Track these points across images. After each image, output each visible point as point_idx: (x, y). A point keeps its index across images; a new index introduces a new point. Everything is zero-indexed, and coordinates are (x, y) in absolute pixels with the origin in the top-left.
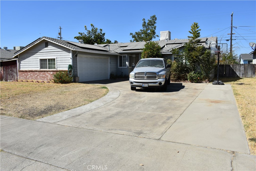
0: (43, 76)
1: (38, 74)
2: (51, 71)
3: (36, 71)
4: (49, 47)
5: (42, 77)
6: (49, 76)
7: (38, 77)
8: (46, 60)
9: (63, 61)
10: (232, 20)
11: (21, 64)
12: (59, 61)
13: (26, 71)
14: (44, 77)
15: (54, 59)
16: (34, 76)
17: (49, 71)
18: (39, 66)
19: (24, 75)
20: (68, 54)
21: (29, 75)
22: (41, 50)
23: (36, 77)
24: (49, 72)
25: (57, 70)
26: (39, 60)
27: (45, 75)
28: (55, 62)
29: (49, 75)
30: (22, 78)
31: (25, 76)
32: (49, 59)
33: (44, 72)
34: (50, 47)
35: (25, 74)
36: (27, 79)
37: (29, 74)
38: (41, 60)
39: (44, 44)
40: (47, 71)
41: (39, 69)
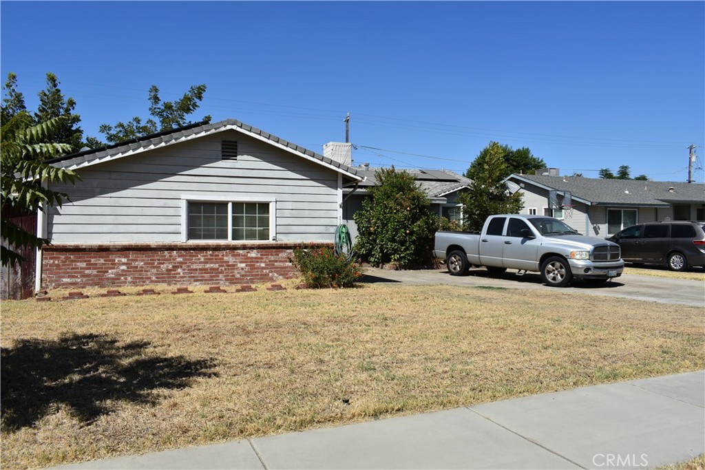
0: (208, 266)
1: (180, 259)
2: (252, 248)
3: (171, 248)
4: (239, 157)
5: (200, 269)
6: (243, 265)
7: (179, 270)
8: (225, 204)
9: (306, 213)
10: (347, 131)
11: (56, 219)
12: (287, 213)
13: (102, 250)
14: (212, 269)
15: (264, 207)
16: (154, 271)
17: (244, 247)
18: (183, 229)
19: (83, 265)
20: (324, 189)
21: (124, 267)
22: (198, 167)
23: (167, 270)
24: (241, 252)
25: (279, 242)
26: (184, 205)
27: (222, 262)
28: (268, 213)
29: (241, 262)
30: (66, 280)
31: (87, 272)
32: (237, 206)
33: (217, 253)
34: (245, 162)
35: (93, 261)
36: (105, 282)
37: (124, 260)
38: (192, 205)
39: (218, 147)
40: (234, 248)
41: (182, 239)
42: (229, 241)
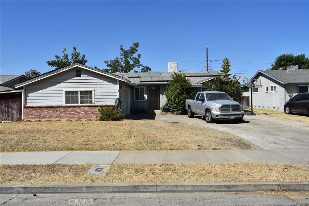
0: (71, 113)
1: (63, 110)
2: (86, 107)
3: (60, 107)
4: (82, 76)
5: (69, 114)
6: (83, 112)
7: (62, 114)
8: (78, 92)
9: (106, 94)
10: (207, 54)
11: (28, 98)
12: (99, 94)
13: (40, 107)
14: (73, 114)
15: (91, 92)
16: (55, 114)
17: (83, 106)
18: (64, 100)
19: (35, 112)
20: (112, 85)
21: (46, 113)
22: (68, 80)
23: (59, 114)
24: (82, 108)
25: (96, 104)
26: (64, 92)
27: (76, 111)
28: (92, 94)
29: (82, 111)
30: (30, 116)
31: (36, 114)
32: (81, 92)
33: (74, 108)
34: (84, 77)
35: (37, 111)
36: (41, 117)
37: (46, 111)
38: (67, 92)
39: (74, 73)
40: (80, 107)
41: (63, 104)
42: (79, 104)
